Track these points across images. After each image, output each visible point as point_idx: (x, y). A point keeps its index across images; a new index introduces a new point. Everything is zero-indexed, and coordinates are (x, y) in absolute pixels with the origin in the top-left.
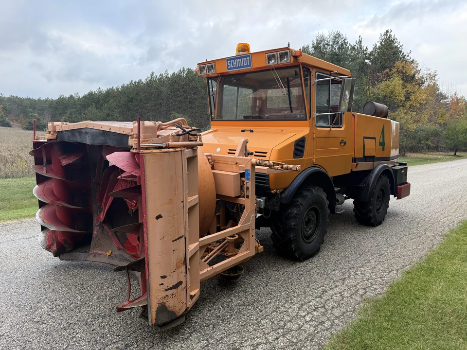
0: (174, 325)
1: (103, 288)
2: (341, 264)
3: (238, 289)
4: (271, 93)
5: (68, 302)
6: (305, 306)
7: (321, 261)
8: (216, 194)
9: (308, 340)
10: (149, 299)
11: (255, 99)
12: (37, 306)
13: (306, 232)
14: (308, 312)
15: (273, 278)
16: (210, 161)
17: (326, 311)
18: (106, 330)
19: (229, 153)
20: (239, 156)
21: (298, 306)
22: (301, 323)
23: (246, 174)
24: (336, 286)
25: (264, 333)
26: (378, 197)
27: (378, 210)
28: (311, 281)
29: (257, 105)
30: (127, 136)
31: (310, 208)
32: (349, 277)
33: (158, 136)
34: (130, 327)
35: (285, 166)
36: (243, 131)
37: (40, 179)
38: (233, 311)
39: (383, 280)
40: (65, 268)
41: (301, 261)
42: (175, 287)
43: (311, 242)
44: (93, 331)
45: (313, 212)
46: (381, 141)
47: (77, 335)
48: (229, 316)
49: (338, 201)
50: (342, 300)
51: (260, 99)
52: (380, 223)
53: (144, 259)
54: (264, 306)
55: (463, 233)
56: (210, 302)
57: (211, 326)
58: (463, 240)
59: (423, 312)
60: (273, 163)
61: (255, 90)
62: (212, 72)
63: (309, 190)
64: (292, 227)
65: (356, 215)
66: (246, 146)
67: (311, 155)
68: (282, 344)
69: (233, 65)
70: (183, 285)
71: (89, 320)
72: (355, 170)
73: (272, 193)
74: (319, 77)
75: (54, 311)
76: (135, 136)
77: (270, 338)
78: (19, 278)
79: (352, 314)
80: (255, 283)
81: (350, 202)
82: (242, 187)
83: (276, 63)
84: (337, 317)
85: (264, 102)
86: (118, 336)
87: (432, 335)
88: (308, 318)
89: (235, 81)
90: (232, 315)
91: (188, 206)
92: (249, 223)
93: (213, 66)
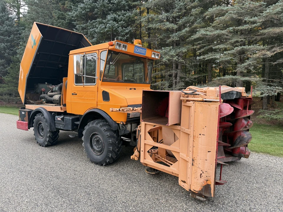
62: (124, 50)
69: (138, 51)
83: (155, 57)
93: (126, 46)
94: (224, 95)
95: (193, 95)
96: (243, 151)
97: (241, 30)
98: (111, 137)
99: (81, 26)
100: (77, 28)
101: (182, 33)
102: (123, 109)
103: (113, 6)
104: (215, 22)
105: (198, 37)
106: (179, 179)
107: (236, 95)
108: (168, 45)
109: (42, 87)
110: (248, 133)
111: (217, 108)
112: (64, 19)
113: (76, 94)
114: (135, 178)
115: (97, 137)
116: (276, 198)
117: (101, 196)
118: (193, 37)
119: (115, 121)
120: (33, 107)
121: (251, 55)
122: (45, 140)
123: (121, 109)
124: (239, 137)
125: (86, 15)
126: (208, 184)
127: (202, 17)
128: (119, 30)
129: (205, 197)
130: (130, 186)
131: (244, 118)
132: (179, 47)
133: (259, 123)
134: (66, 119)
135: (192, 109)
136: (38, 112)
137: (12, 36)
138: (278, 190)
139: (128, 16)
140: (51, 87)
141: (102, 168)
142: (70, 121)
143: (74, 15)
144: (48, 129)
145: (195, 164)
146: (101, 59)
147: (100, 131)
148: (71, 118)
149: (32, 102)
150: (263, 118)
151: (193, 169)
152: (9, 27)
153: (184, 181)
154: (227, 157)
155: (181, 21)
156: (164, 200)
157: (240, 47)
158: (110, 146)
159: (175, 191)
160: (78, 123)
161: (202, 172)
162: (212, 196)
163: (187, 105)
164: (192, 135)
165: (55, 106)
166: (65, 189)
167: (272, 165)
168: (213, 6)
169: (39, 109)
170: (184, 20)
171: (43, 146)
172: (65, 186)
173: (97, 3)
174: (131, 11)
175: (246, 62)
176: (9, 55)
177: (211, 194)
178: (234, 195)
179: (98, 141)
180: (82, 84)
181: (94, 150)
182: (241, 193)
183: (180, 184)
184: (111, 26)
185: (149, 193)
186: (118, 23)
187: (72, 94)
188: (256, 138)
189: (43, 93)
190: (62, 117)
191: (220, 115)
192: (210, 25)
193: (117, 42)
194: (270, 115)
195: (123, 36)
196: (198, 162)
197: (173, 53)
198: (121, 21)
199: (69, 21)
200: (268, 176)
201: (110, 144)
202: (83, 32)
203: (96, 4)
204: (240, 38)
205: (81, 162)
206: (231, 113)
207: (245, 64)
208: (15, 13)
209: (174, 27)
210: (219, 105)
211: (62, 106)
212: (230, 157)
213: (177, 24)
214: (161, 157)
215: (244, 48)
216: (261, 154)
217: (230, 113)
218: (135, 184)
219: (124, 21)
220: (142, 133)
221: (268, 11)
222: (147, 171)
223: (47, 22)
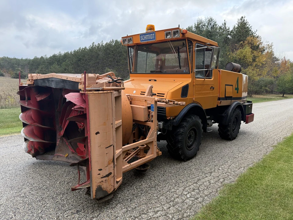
0: (106, 199)
1: (63, 176)
2: (209, 163)
3: (146, 178)
4: (168, 56)
5: (41, 185)
6: (187, 189)
7: (197, 161)
8: (133, 120)
9: (188, 209)
10: (91, 183)
11: (158, 60)
12: (22, 187)
13: (188, 144)
14: (189, 192)
15: (167, 171)
16: (129, 99)
17: (200, 192)
18: (65, 202)
19: (141, 94)
20: (147, 96)
21: (183, 188)
22: (184, 199)
23: (151, 107)
24: (206, 176)
25: (162, 205)
26: (234, 122)
27: (234, 130)
28: (190, 173)
29: (159, 64)
30: (78, 83)
31: (191, 128)
32: (214, 171)
33: (97, 83)
34: (80, 200)
35: (176, 102)
36: (150, 80)
37: (24, 109)
38: (143, 191)
39: (235, 173)
40: (40, 165)
41: (185, 161)
42: (108, 176)
43: (191, 149)
44: (57, 202)
45: (193, 131)
46: (236, 87)
47: (47, 205)
48: (140, 194)
49: (208, 124)
50: (210, 185)
51: (161, 60)
52: (234, 138)
53: (88, 159)
54: (162, 188)
55: (286, 145)
56: (129, 185)
57: (129, 200)
58: (286, 149)
59: (259, 193)
60: (169, 100)
61: (158, 55)
62: (131, 43)
63: (190, 118)
64: (180, 140)
65: (220, 134)
66: (152, 90)
67: (192, 96)
68: (172, 211)
69: (144, 38)
70: (112, 175)
71: (54, 196)
72: (219, 105)
73: (167, 119)
74: (198, 46)
75: (33, 190)
76: (82, 83)
77: (165, 207)
78: (11, 170)
79: (215, 193)
80: (156, 174)
81: (216, 125)
82: (149, 115)
83: (171, 37)
84: (206, 195)
85: (163, 62)
86: (72, 205)
87: (264, 207)
88: (188, 196)
89: (145, 48)
90: (142, 194)
91: (116, 127)
92: (153, 138)
93: (131, 39)
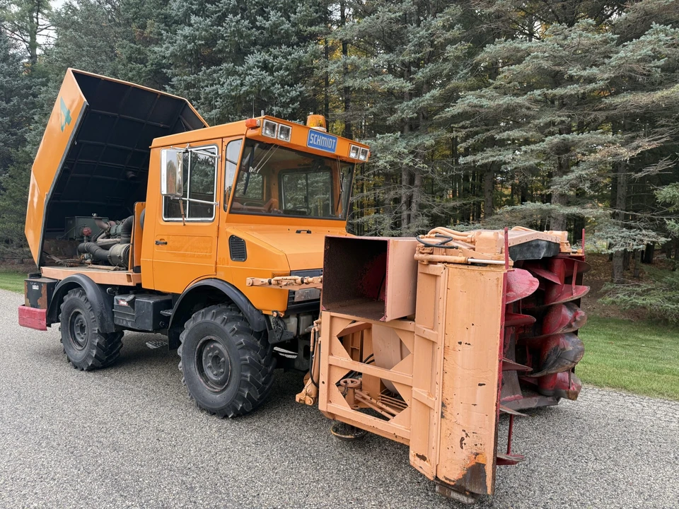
62: (283, 138)
69: (316, 141)
83: (357, 158)
93: (288, 130)
94: (518, 249)
95: (443, 250)
96: (564, 382)
97: (562, 97)
98: (248, 347)
99: (184, 80)
100: (173, 85)
101: (423, 101)
102: (277, 281)
103: (262, 33)
104: (500, 76)
105: (460, 111)
106: (412, 452)
107: (547, 250)
108: (390, 129)
109: (85, 225)
110: (574, 339)
111: (500, 281)
112: (143, 61)
113: (166, 243)
114: (306, 449)
115: (215, 348)
116: (640, 496)
117: (220, 494)
118: (448, 112)
119: (258, 310)
120: (59, 274)
121: (583, 155)
122: (89, 355)
123: (273, 281)
124: (555, 350)
125: (195, 53)
126: (480, 464)
127: (471, 65)
128: (274, 91)
129: (473, 495)
130: (292, 469)
131: (567, 304)
132: (417, 133)
133: (603, 314)
134: (141, 303)
135: (442, 281)
136: (72, 285)
137: (15, 100)
138: (645, 476)
139: (296, 59)
140: (106, 226)
141: (226, 423)
142: (151, 309)
143: (168, 54)
144: (96, 326)
145: (447, 414)
146: (226, 160)
147: (222, 334)
148: (152, 302)
149: (57, 260)
150: (614, 302)
151: (444, 427)
152: (8, 78)
153: (423, 456)
154: (528, 397)
155: (420, 74)
156: (373, 503)
157: (557, 135)
158: (246, 371)
159: (401, 481)
160: (170, 313)
161: (464, 433)
162: (489, 491)
163: (431, 273)
164: (440, 345)
165: (114, 270)
166: (133, 476)
167: (633, 416)
168: (497, 40)
169: (75, 278)
170: (428, 70)
171: (83, 370)
172: (134, 468)
173: (222, 26)
174: (304, 46)
175: (573, 171)
176: (5, 145)
177: (486, 487)
178: (541, 489)
179: (216, 358)
180: (181, 219)
181: (207, 380)
182: (558, 484)
183: (412, 464)
184: (257, 80)
185: (339, 484)
186: (271, 74)
187: (157, 242)
188: (596, 352)
189: (85, 238)
190: (131, 297)
191: (506, 298)
192: (490, 84)
193: (265, 120)
194: (629, 296)
195: (285, 105)
196: (456, 409)
197: (401, 147)
198: (279, 69)
199: (154, 67)
200: (621, 442)
201: (246, 364)
202: (188, 93)
203: (219, 27)
204: (559, 116)
205: (174, 410)
206: (533, 292)
207: (571, 176)
208: (24, 46)
209: (405, 87)
210: (503, 272)
211: (130, 272)
212: (534, 398)
213: (411, 80)
214: (369, 398)
215: (568, 139)
216: (607, 389)
217: (531, 294)
218: (304, 465)
219: (287, 69)
220: (324, 339)
221: (622, 54)
222: (336, 432)
223: (102, 70)
